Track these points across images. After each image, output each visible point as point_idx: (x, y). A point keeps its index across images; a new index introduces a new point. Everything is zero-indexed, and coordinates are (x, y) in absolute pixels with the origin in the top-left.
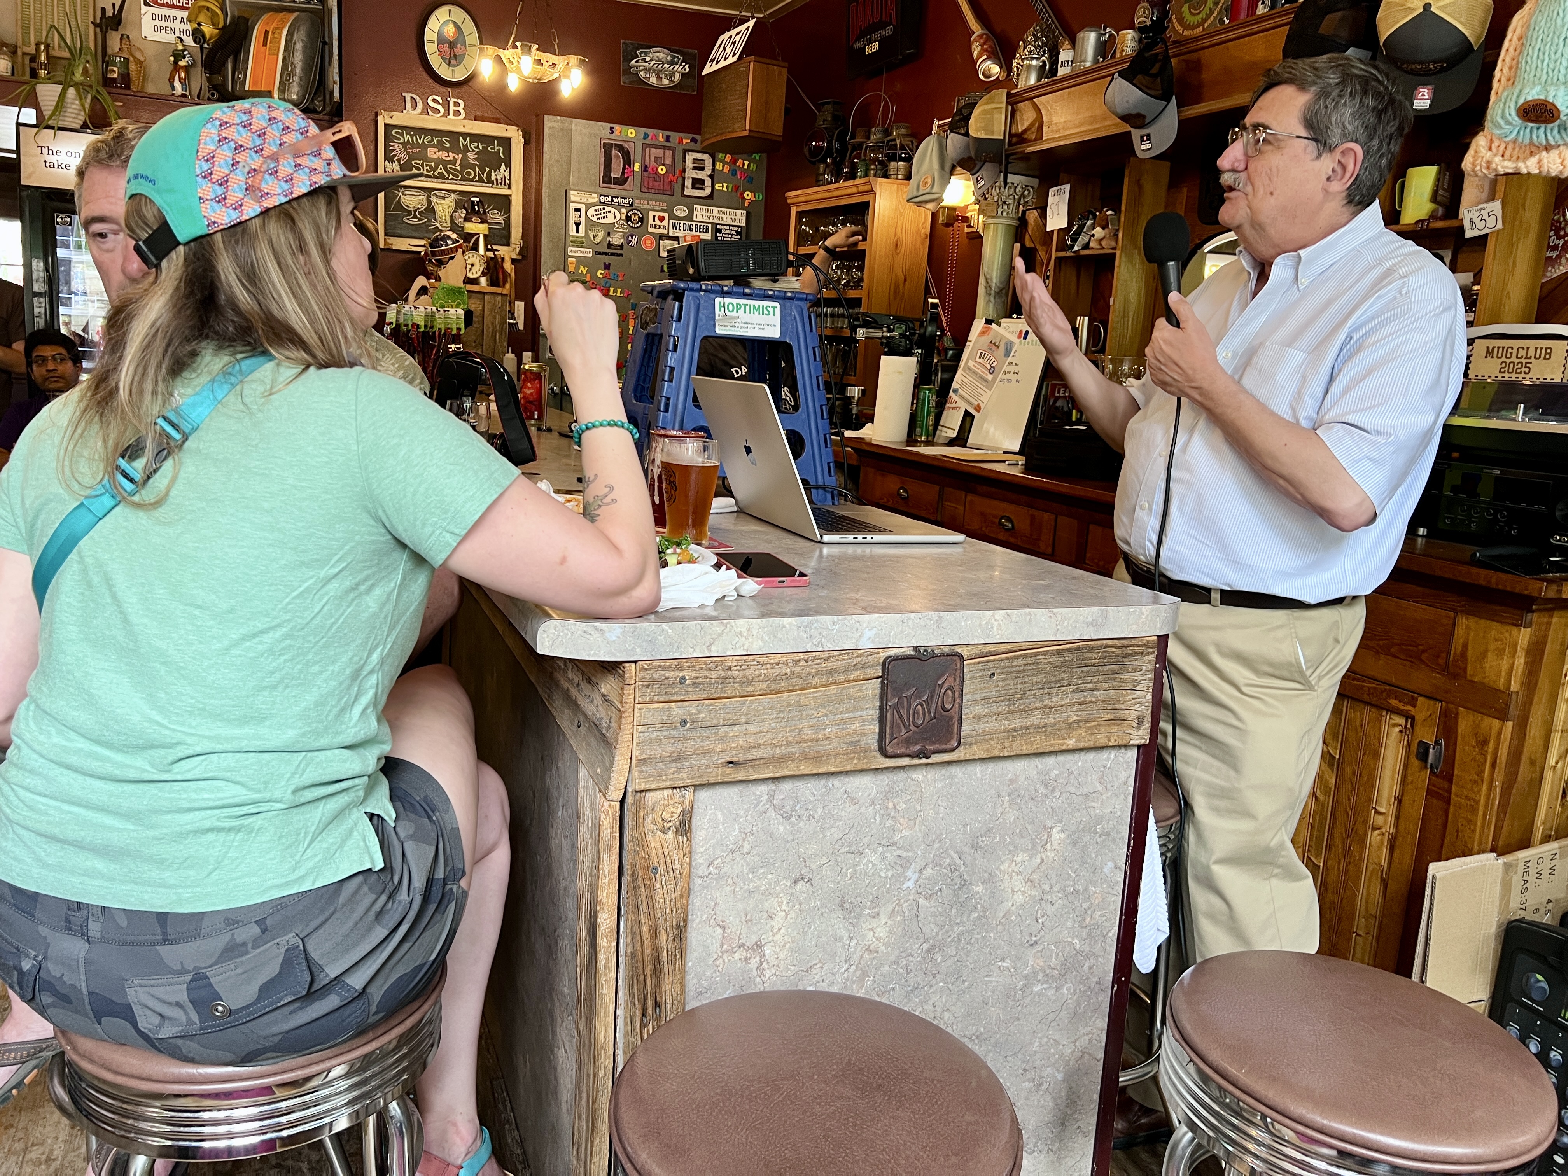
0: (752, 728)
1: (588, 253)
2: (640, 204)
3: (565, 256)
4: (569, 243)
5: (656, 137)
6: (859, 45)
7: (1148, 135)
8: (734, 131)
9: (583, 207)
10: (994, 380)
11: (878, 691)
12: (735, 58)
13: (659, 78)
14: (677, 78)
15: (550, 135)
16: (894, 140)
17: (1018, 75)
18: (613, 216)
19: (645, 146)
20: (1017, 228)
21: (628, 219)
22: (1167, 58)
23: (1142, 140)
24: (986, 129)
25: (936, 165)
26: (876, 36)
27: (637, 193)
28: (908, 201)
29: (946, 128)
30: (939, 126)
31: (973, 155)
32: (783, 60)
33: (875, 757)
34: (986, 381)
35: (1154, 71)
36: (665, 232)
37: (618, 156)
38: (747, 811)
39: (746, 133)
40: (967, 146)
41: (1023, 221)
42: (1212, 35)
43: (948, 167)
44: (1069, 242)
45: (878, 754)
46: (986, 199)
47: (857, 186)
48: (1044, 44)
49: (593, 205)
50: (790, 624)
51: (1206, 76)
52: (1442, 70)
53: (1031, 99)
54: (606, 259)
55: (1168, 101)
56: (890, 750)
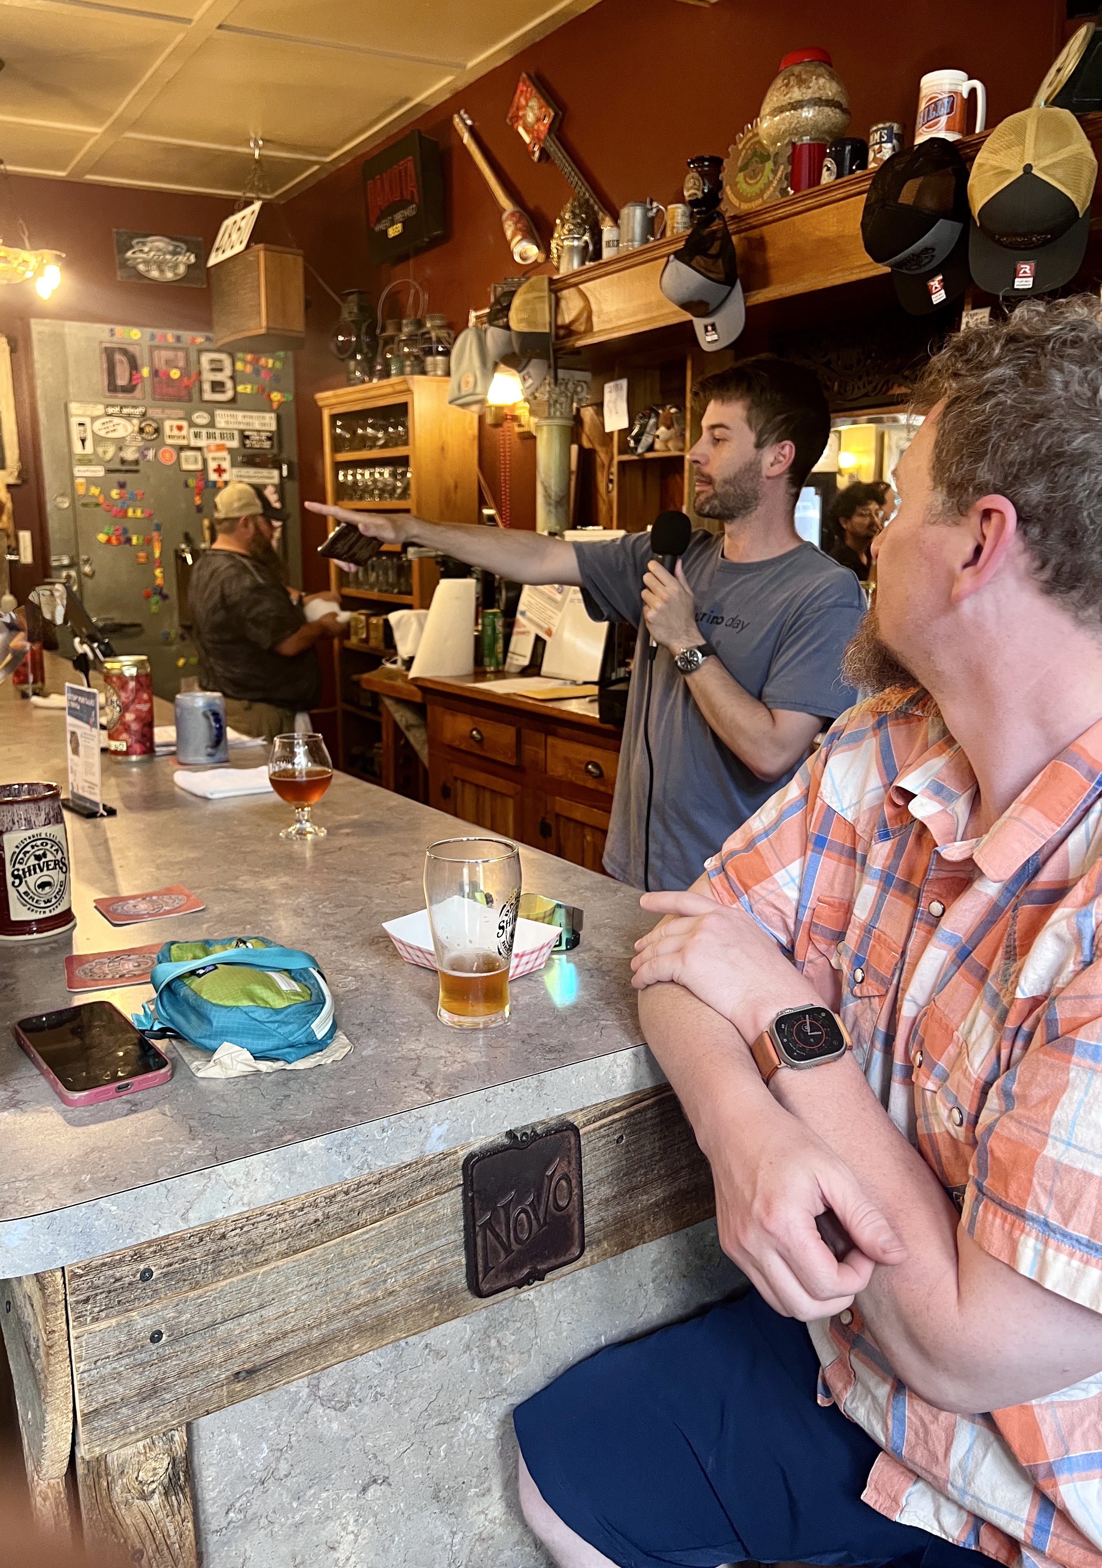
0: (269, 1312)
1: (99, 471)
2: (152, 413)
3: (72, 477)
4: (74, 462)
5: (164, 337)
6: (379, 228)
7: (713, 325)
8: (249, 330)
9: (87, 421)
10: (564, 600)
11: (460, 1206)
12: (242, 247)
13: (162, 271)
14: (182, 269)
15: (40, 341)
16: (428, 333)
17: (559, 257)
18: (125, 429)
19: (152, 349)
20: (572, 429)
21: (141, 430)
22: (727, 236)
23: (707, 331)
24: (529, 322)
25: (477, 362)
26: (398, 216)
27: (149, 400)
28: (451, 402)
29: (485, 319)
30: (477, 317)
31: (517, 349)
32: (299, 247)
33: (464, 1300)
34: (555, 601)
35: (713, 251)
36: (184, 442)
37: (121, 362)
38: (279, 1418)
39: (263, 331)
40: (510, 342)
41: (578, 420)
42: (776, 208)
43: (490, 365)
44: (632, 444)
45: (468, 1295)
46: (535, 398)
47: (392, 385)
48: (584, 222)
49: (98, 417)
50: (314, 1148)
51: (772, 255)
52: (1046, 242)
53: (576, 285)
54: (121, 477)
55: (733, 285)
56: (485, 1287)
